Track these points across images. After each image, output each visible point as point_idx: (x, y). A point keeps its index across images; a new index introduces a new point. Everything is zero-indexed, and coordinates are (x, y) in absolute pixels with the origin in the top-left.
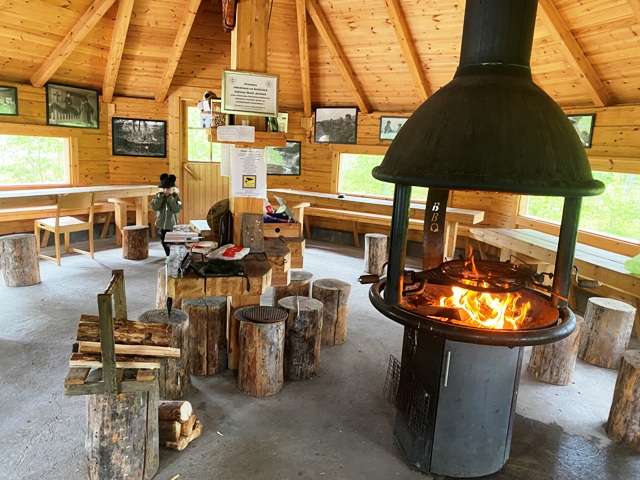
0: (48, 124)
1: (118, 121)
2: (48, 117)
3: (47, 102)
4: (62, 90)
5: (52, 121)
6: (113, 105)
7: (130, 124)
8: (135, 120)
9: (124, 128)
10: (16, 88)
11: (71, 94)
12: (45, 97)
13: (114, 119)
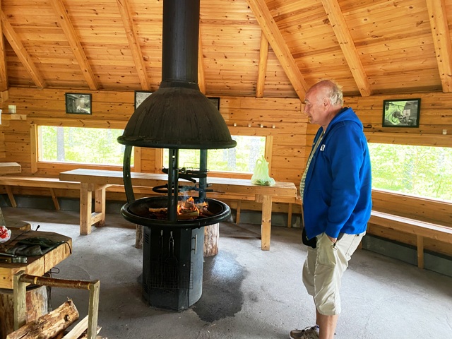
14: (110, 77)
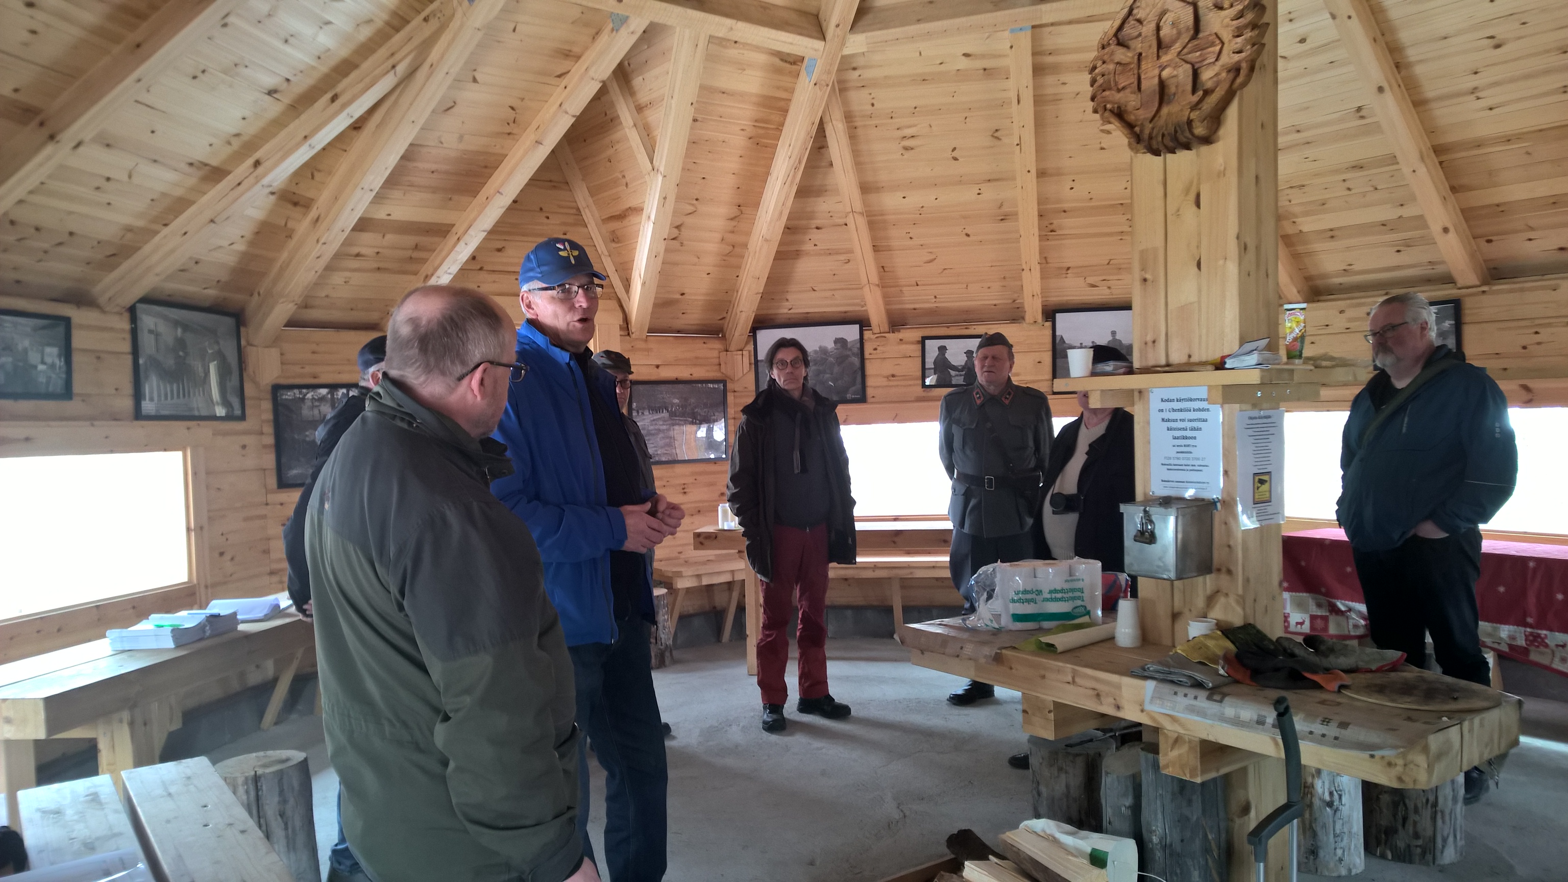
0: (138, 415)
1: (289, 395)
2: (138, 396)
3: (135, 352)
4: (166, 318)
5: (148, 406)
6: (274, 353)
7: (322, 399)
8: (333, 387)
9: (306, 412)
10: (67, 321)
11: (186, 327)
12: (128, 336)
13: (277, 389)
14: (1531, 235)
